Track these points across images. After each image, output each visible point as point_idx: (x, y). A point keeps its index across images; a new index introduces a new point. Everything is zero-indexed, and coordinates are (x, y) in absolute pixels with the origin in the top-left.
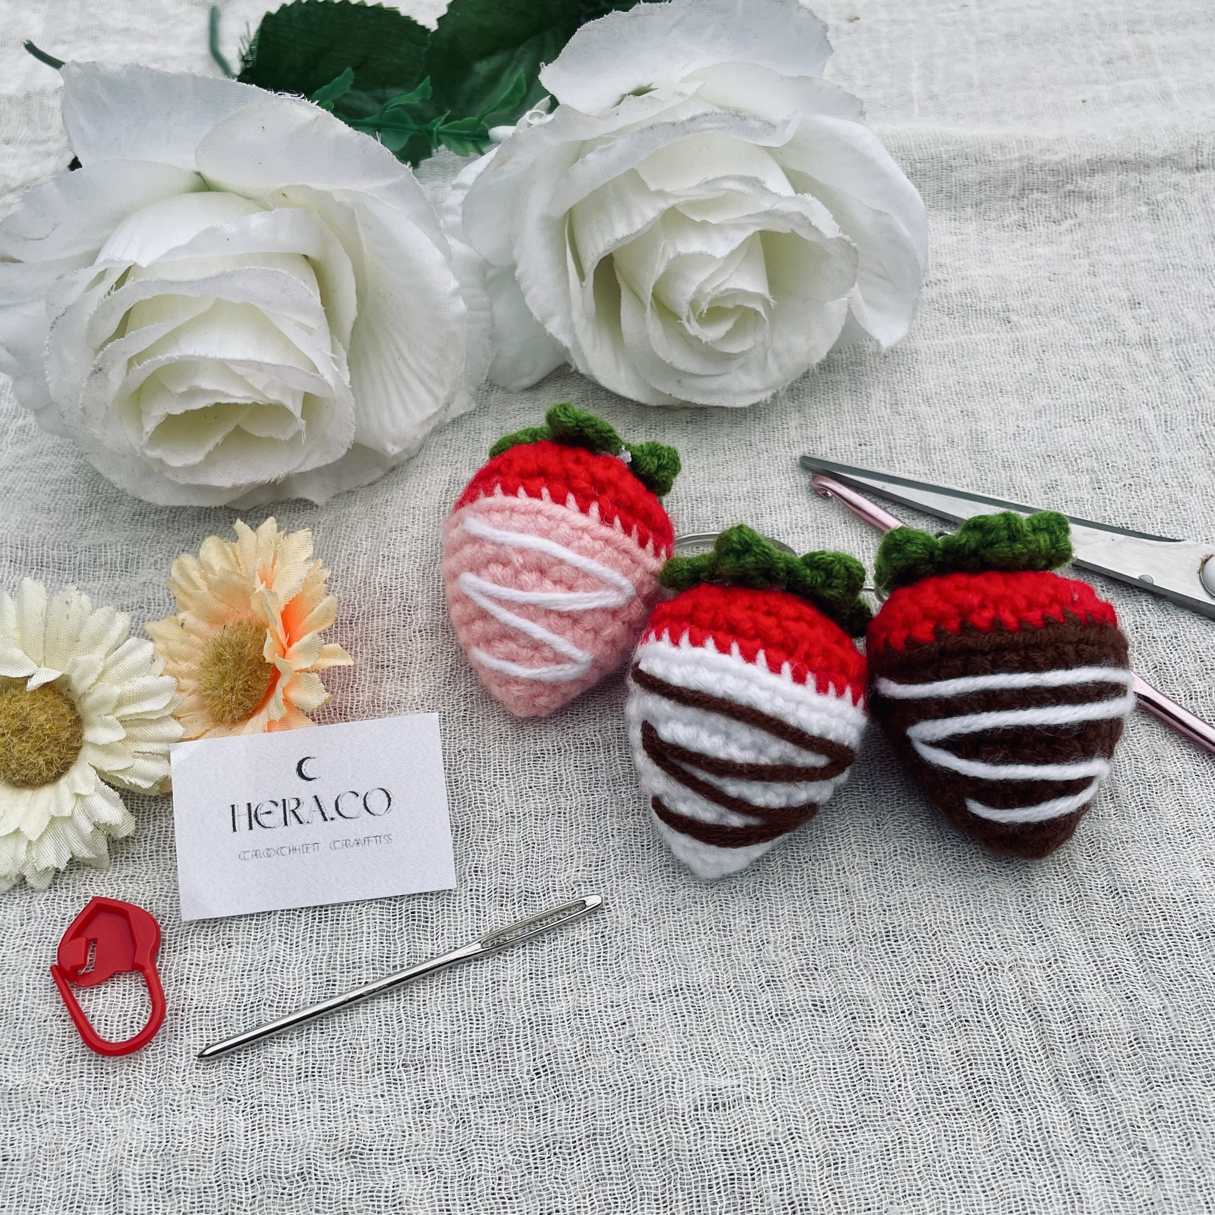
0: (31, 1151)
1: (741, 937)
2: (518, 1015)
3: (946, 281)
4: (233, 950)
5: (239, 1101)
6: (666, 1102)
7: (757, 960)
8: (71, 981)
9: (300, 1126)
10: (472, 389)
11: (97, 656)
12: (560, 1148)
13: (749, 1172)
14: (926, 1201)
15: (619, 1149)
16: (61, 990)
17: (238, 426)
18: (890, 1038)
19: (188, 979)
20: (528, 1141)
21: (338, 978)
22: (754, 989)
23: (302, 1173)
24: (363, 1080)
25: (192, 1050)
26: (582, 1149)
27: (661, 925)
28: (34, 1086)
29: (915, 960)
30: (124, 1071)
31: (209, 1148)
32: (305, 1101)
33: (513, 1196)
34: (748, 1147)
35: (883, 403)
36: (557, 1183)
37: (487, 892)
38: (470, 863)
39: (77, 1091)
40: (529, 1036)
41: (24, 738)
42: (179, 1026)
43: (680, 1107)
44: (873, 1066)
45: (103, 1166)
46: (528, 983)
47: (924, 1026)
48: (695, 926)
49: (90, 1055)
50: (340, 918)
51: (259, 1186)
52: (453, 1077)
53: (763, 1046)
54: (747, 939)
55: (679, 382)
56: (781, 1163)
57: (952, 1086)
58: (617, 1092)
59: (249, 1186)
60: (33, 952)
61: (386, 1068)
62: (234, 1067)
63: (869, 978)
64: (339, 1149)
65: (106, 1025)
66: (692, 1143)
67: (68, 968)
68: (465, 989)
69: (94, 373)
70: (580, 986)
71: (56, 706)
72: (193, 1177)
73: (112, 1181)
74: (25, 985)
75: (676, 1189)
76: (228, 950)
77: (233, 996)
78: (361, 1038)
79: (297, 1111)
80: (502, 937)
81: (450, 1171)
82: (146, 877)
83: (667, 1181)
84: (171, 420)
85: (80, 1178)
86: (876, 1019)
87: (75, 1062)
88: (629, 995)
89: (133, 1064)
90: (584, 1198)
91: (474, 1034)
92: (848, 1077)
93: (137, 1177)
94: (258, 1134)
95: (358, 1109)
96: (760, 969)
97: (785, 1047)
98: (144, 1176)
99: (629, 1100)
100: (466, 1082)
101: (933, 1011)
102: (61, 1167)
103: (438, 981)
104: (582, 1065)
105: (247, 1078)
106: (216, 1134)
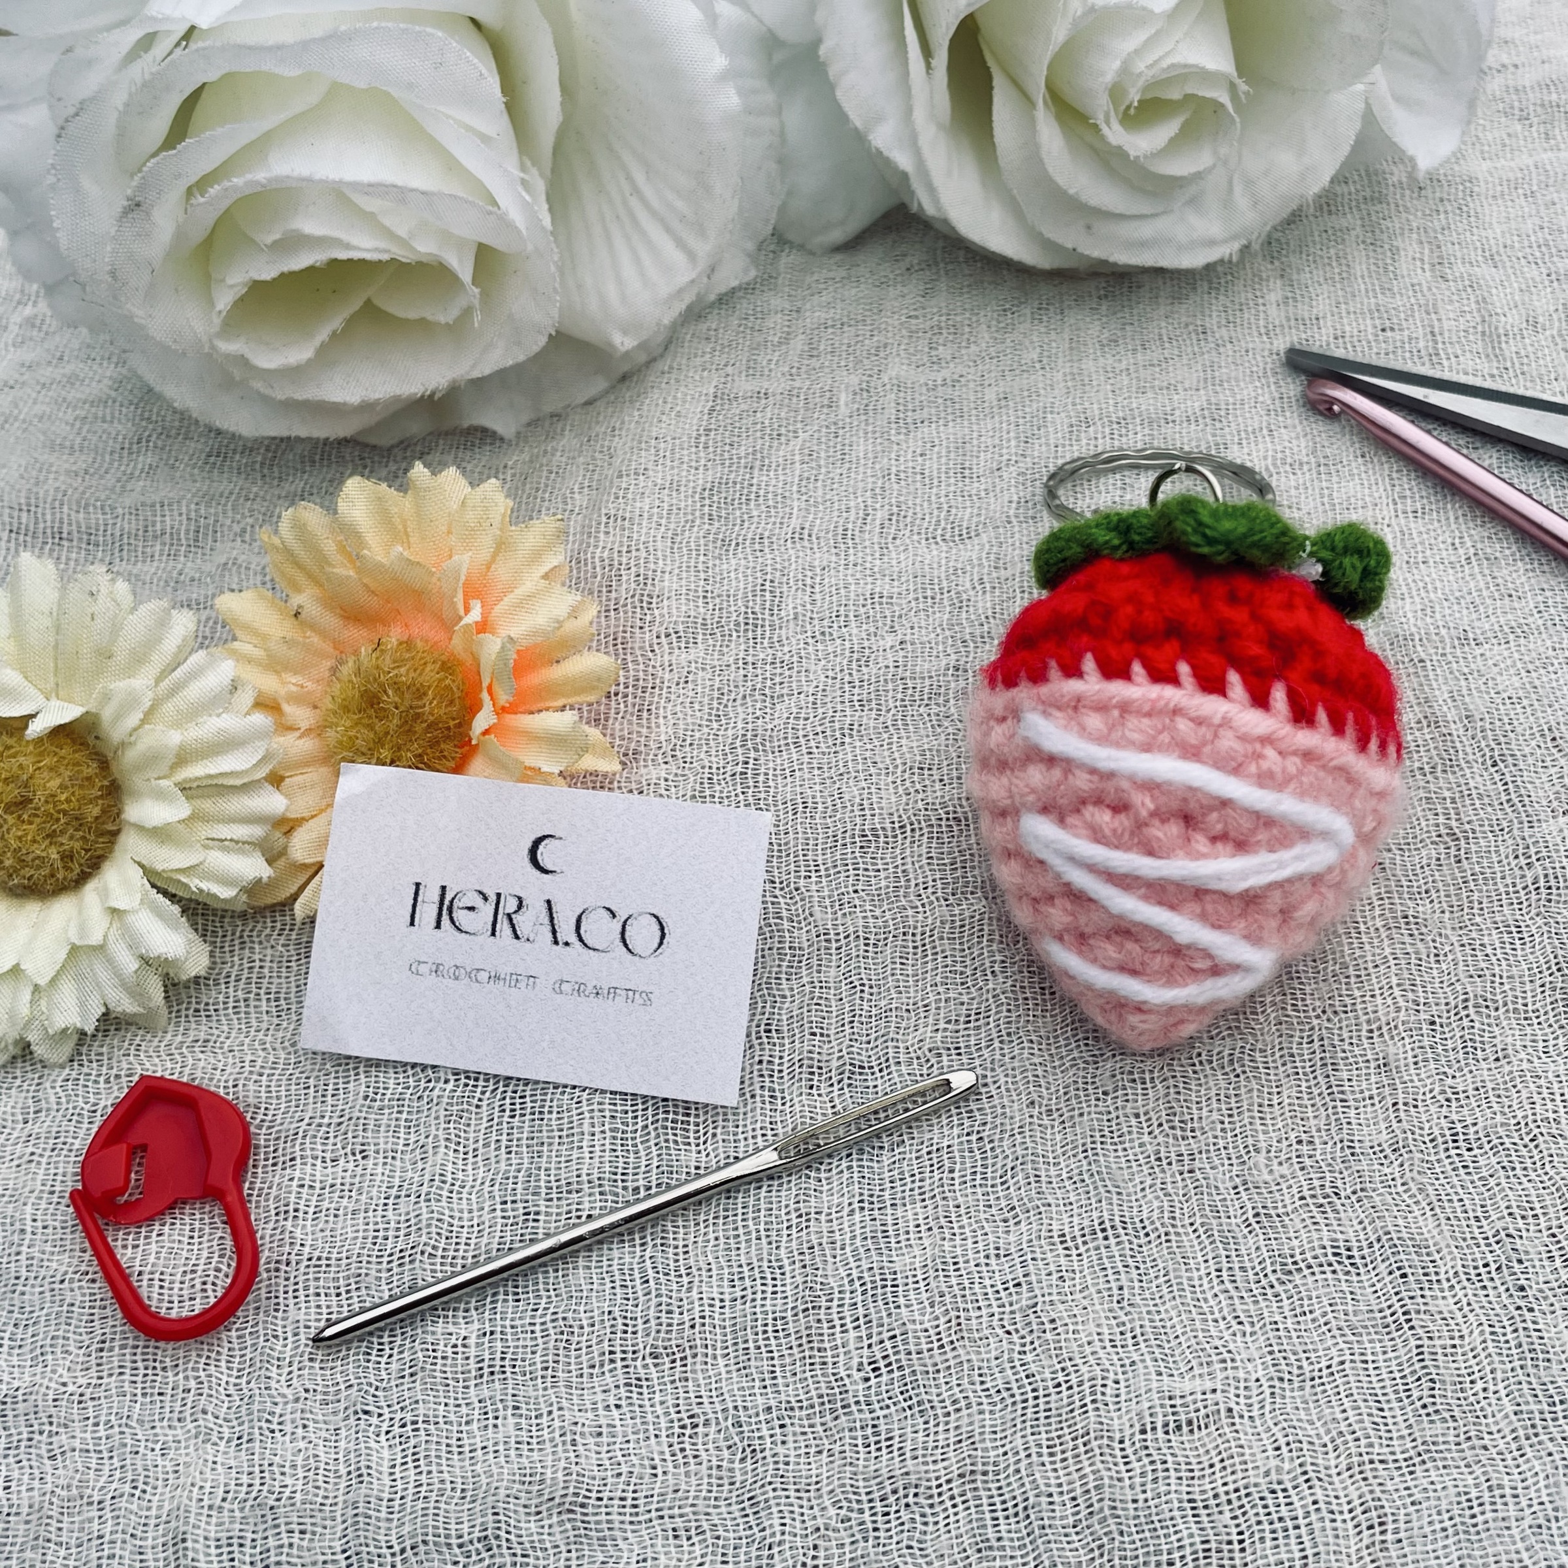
0: (37, 1499)
1: (1211, 1139)
2: (841, 1270)
3: (1516, 66)
4: (370, 1162)
5: (380, 1415)
6: (1093, 1419)
7: (1238, 1180)
8: (104, 1215)
9: (481, 1458)
10: (750, 246)
11: (141, 683)
12: (916, 1495)
13: (1235, 1538)
15: (1014, 1498)
16: (86, 1230)
17: (368, 303)
18: (1466, 1309)
19: (296, 1210)
20: (861, 1484)
21: (543, 1209)
22: (1234, 1228)
23: (486, 1537)
24: (585, 1379)
25: (302, 1330)
26: (952, 1498)
27: (1077, 1119)
28: (43, 1390)
29: (1503, 1181)
30: (190, 1365)
31: (331, 1495)
32: (490, 1415)
34: (1233, 1496)
35: (1418, 263)
36: (912, 1556)
37: (786, 1065)
38: (758, 1017)
39: (115, 1398)
40: (860, 1305)
41: (25, 817)
42: (281, 1289)
43: (1116, 1427)
44: (1439, 1357)
45: (157, 1525)
46: (857, 1217)
47: (1522, 1289)
48: (1133, 1121)
49: (135, 1338)
50: (546, 1110)
51: (414, 1559)
52: (734, 1374)
53: (1253, 1324)
54: (1221, 1143)
55: (1089, 227)
56: (1289, 1523)
58: (1009, 1401)
59: (399, 1558)
60: (44, 1166)
61: (623, 1359)
62: (373, 1358)
63: (1428, 1209)
64: (547, 1496)
65: (161, 1287)
66: (1139, 1489)
67: (98, 1194)
68: (752, 1228)
69: (127, 211)
70: (943, 1222)
71: (77, 764)
72: (305, 1544)
73: (171, 1550)
74: (29, 1222)
76: (361, 1162)
77: (370, 1240)
78: (582, 1309)
79: (477, 1433)
80: (813, 1140)
81: (731, 1535)
82: (228, 1042)
83: (1097, 1553)
84: (257, 288)
85: (119, 1544)
86: (1442, 1277)
87: (111, 1349)
88: (1025, 1238)
89: (206, 1353)
91: (768, 1302)
92: (1398, 1375)
93: (213, 1543)
94: (413, 1472)
95: (579, 1428)
96: (1244, 1196)
97: (1289, 1325)
98: (225, 1542)
99: (1029, 1416)
100: (757, 1383)
101: (1537, 1263)
102: (87, 1525)
103: (707, 1213)
104: (950, 1355)
105: (393, 1376)
106: (343, 1470)
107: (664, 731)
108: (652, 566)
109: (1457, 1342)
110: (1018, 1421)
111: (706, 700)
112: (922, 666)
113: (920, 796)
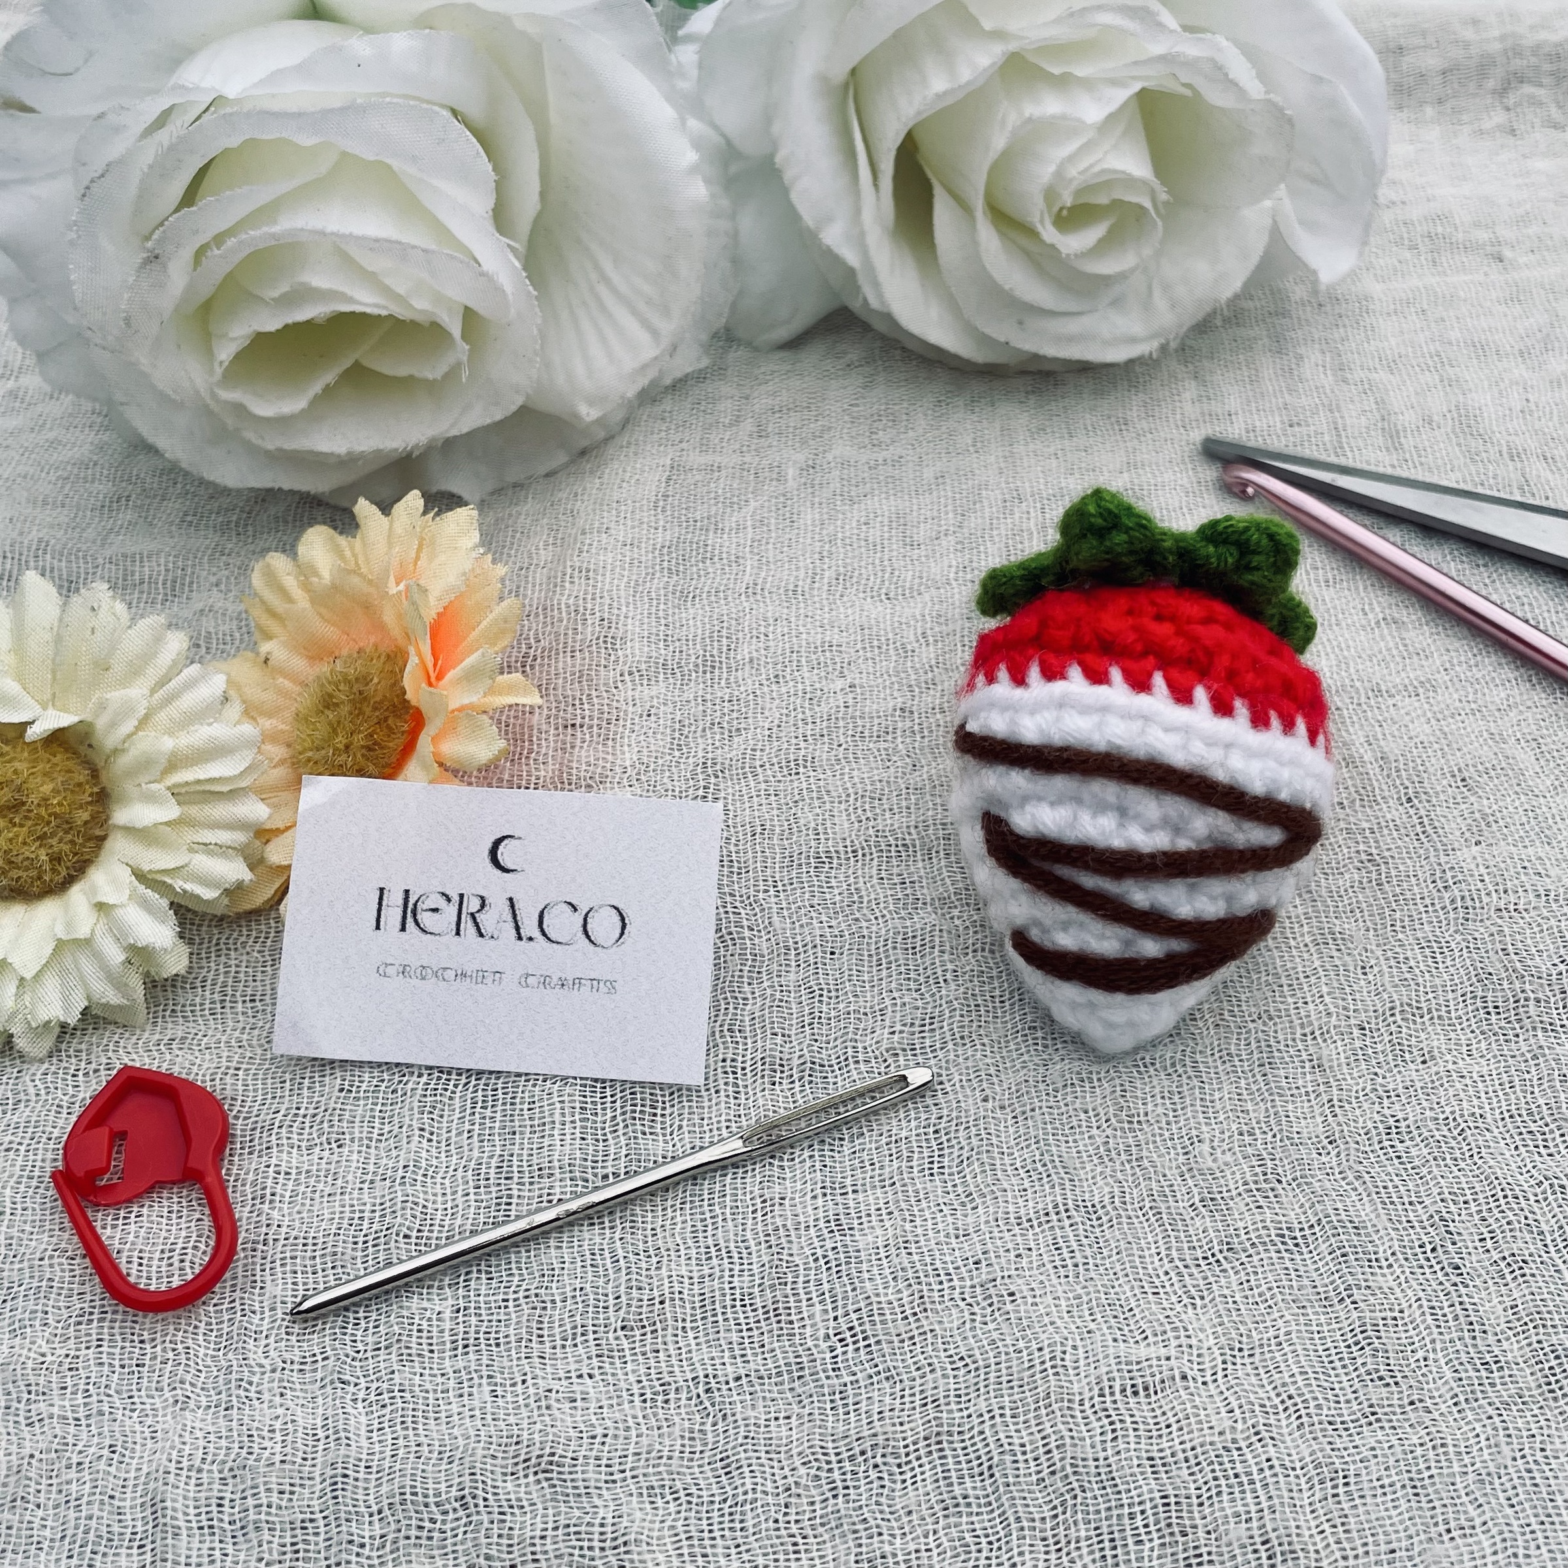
0: (15, 1463)
1: (1157, 1131)
2: (806, 1249)
4: (346, 1150)
5: (356, 1384)
6: (1053, 1383)
7: (1184, 1169)
8: (85, 1197)
9: (457, 1423)
10: (704, 337)
11: (137, 692)
12: (883, 1456)
13: (1193, 1493)
14: (1482, 1537)
15: (979, 1458)
16: (66, 1204)
17: (359, 361)
18: (1404, 1285)
19: (273, 1194)
20: (830, 1445)
21: (515, 1193)
22: (1182, 1211)
23: (463, 1497)
24: (558, 1350)
25: (279, 1305)
26: (918, 1458)
27: (1029, 1114)
28: (22, 1359)
29: (1434, 1169)
30: (168, 1338)
31: (309, 1456)
32: (466, 1384)
33: (811, 1533)
34: (1190, 1454)
35: (1321, 369)
36: (881, 1512)
37: (749, 1063)
38: (721, 1018)
39: (93, 1368)
40: (824, 1281)
41: (17, 820)
42: (258, 1267)
43: (1076, 1390)
44: (1381, 1328)
45: (135, 1486)
46: (820, 1201)
47: (1458, 1268)
48: (1083, 1116)
49: (115, 1312)
50: (518, 1100)
51: (391, 1519)
52: (704, 1346)
53: (1202, 1298)
54: (1167, 1134)
55: (1020, 323)
56: (1244, 1479)
57: (1510, 1358)
58: (972, 1367)
59: (376, 1517)
60: (22, 1153)
61: (595, 1332)
63: (1364, 1195)
64: (522, 1457)
65: (141, 1265)
66: (1099, 1447)
67: (81, 1174)
68: (718, 1211)
69: (147, 262)
70: (903, 1205)
72: (284, 1504)
73: (149, 1511)
74: (9, 1205)
75: (1075, 1523)
76: (336, 1150)
77: (346, 1221)
78: (554, 1285)
79: (452, 1399)
80: (775, 1132)
81: (704, 1493)
82: (205, 1040)
83: (1060, 1509)
85: (96, 1506)
86: (1381, 1255)
87: (89, 1323)
88: (983, 1219)
89: (184, 1327)
90: (926, 1537)
91: (736, 1279)
92: (1342, 1345)
93: (191, 1503)
94: (390, 1437)
95: (553, 1395)
96: (1190, 1183)
97: (1238, 1298)
98: (203, 1502)
99: (992, 1380)
100: (727, 1354)
101: (1470, 1245)
102: (65, 1487)
103: (675, 1198)
104: (914, 1326)
105: (369, 1348)
106: (321, 1434)
107: (629, 757)
108: (616, 611)
109: (1397, 1314)
110: (981, 1385)
111: (668, 731)
112: (870, 707)
113: (872, 823)
